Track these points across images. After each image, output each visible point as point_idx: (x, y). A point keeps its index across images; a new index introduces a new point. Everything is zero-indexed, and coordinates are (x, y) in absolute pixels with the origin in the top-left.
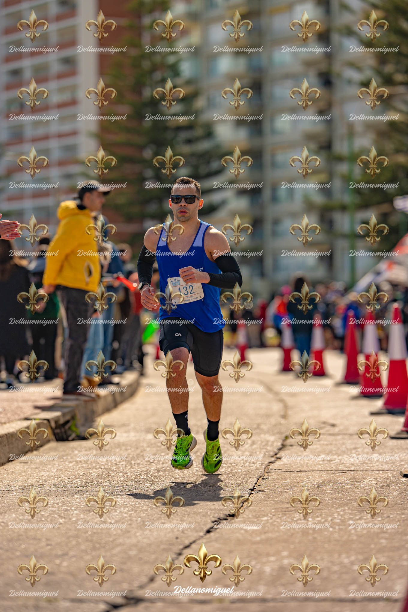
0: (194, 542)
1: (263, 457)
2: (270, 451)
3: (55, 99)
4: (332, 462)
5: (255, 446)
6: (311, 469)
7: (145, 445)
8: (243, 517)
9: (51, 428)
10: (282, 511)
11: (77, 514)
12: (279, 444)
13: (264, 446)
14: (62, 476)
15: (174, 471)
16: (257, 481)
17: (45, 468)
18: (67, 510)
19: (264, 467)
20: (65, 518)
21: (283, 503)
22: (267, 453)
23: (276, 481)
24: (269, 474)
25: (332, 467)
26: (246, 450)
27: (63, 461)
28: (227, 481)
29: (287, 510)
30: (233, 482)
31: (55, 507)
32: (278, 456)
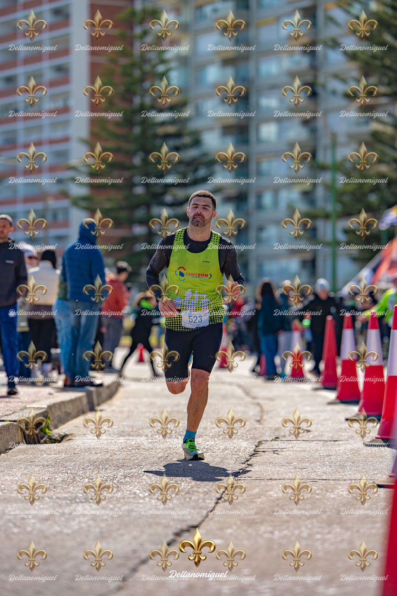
2: (242, 457)
4: (304, 470)
6: (282, 477)
7: (116, 449)
9: (21, 429)
12: (251, 449)
13: (236, 452)
15: (141, 477)
17: (10, 472)
20: (20, 527)
22: (238, 460)
25: (304, 476)
28: (195, 489)
30: (200, 490)
32: (249, 462)
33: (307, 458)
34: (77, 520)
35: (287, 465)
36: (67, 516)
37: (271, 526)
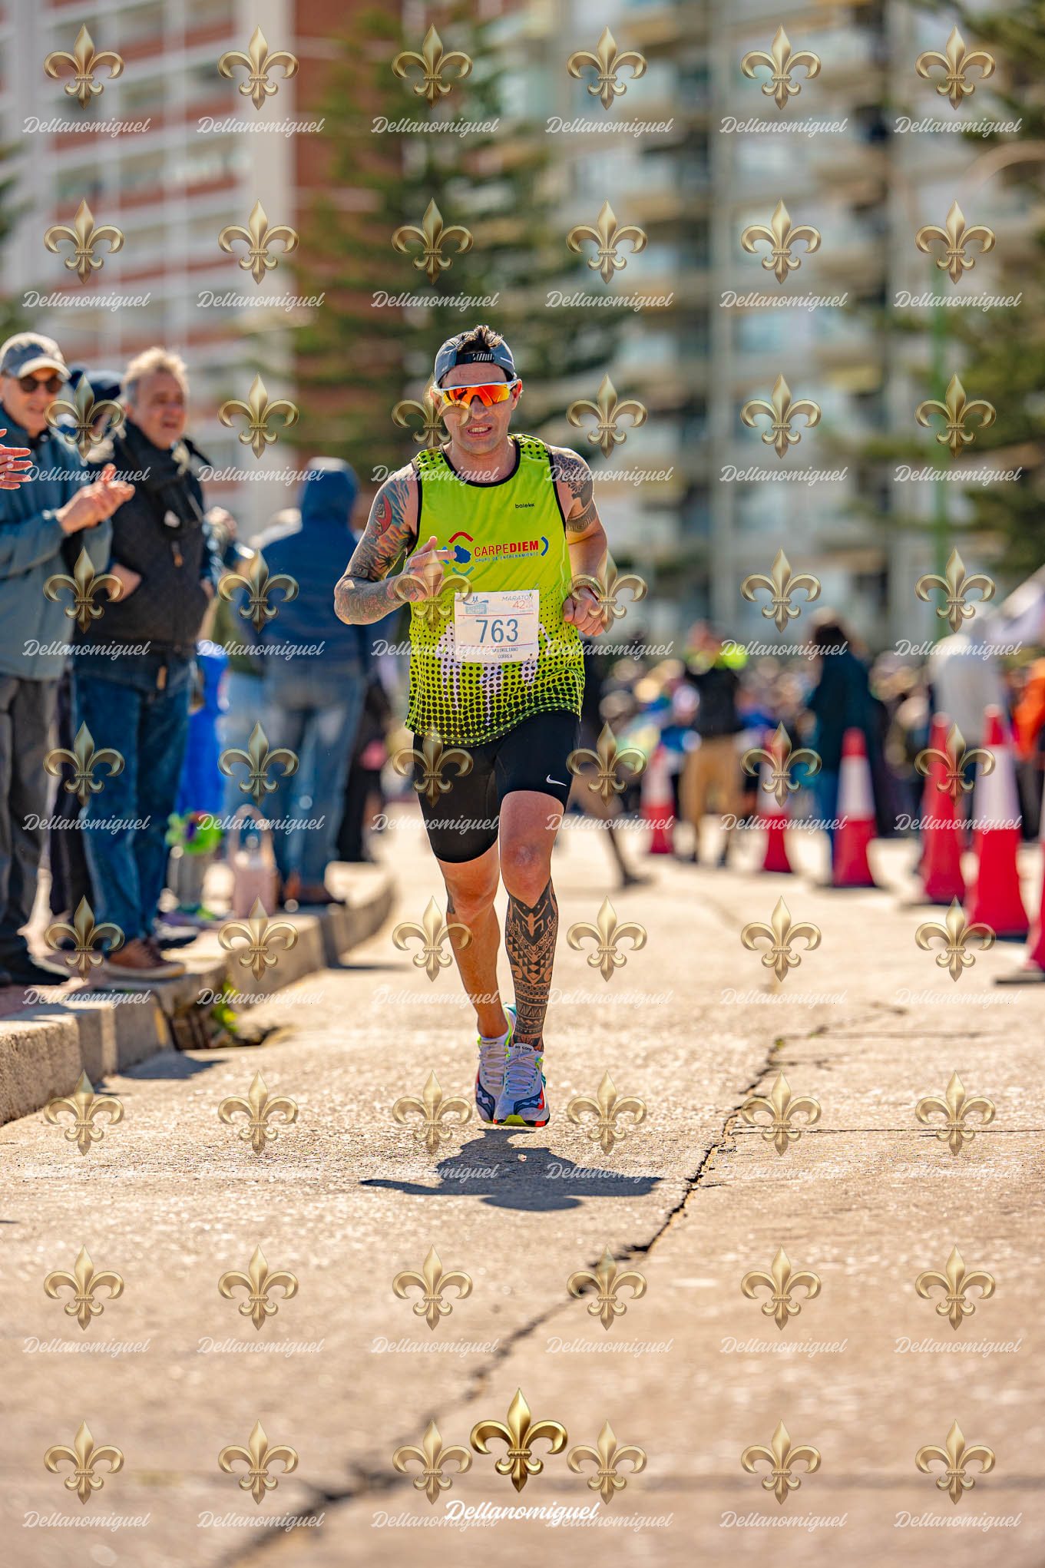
0: (542, 1319)
1: (720, 1094)
2: (737, 1077)
3: (182, 172)
4: (901, 1109)
5: (696, 1065)
6: (846, 1126)
7: (410, 1060)
8: (672, 1254)
9: (165, 1014)
10: (774, 1238)
11: (228, 1241)
12: (759, 1060)
13: (721, 1064)
14: (191, 1139)
16: (706, 1157)
17: (148, 1120)
18: (202, 1231)
19: (722, 1119)
20: (197, 1253)
21: (776, 1214)
22: (730, 1084)
23: (756, 1156)
24: (738, 1138)
25: (903, 1122)
26: (674, 1073)
27: (194, 1101)
29: (787, 1234)
30: (642, 1159)
31: (172, 1224)
32: (758, 1090)
33: (907, 1078)
34: (339, 1235)
35: (858, 1095)
36: (310, 1225)
37: (834, 1245)
